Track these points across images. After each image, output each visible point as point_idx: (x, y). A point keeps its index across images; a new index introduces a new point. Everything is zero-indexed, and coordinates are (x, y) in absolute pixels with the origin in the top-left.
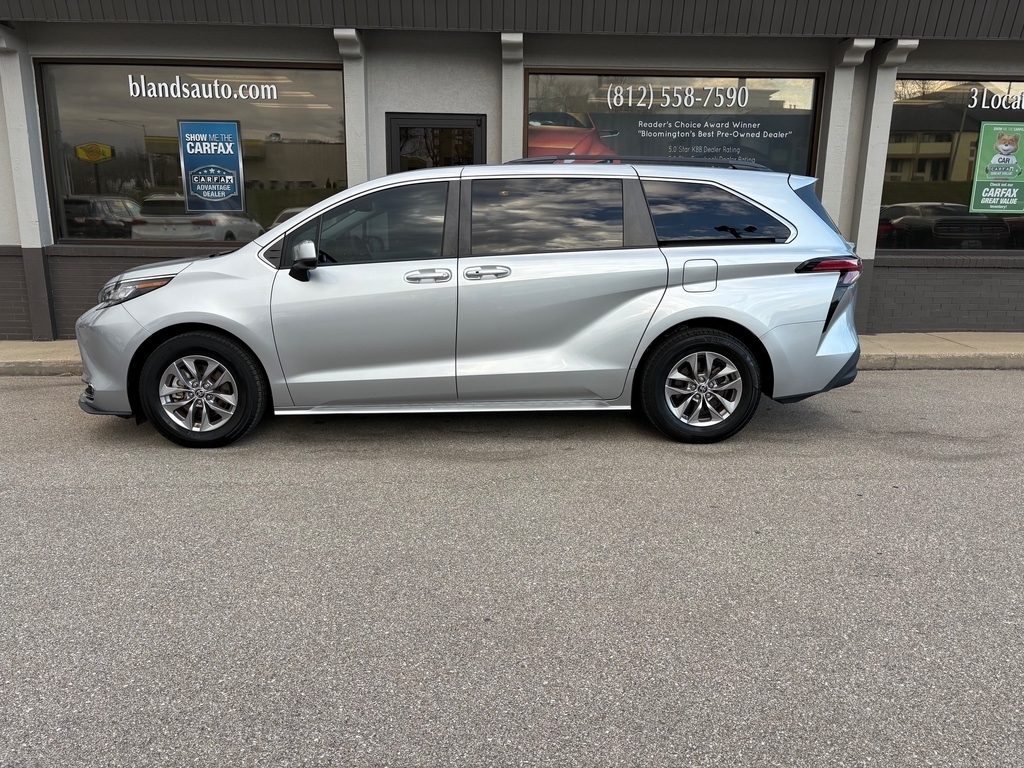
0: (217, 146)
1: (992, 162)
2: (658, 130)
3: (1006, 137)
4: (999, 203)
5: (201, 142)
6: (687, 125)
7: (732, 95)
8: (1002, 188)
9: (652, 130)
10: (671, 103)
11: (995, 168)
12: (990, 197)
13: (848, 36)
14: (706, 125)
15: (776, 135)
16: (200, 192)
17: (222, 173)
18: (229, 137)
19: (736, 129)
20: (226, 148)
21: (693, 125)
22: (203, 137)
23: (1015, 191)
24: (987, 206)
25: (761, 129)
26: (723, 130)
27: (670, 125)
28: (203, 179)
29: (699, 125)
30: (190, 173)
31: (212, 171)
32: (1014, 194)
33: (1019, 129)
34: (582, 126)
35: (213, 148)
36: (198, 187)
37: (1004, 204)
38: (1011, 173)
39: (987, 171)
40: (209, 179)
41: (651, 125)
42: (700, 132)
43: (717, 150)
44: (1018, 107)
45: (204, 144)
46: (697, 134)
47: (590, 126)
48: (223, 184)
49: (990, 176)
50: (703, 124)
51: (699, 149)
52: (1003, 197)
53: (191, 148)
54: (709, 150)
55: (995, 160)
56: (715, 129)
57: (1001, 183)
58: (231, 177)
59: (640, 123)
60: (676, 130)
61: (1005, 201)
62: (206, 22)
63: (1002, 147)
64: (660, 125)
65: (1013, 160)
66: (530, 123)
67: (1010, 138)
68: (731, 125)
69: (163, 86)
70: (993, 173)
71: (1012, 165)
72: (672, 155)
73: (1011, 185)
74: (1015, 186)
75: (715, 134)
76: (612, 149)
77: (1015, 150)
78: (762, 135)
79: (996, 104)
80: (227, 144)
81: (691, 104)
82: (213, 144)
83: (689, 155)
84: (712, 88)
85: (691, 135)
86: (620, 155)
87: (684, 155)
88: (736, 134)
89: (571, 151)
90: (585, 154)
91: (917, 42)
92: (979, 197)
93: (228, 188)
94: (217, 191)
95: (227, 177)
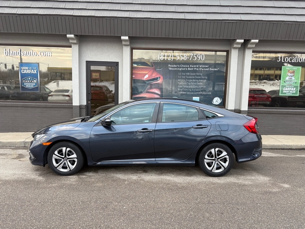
0: (31, 71)
2: (175, 67)
3: (290, 71)
4: (289, 93)
5: (26, 70)
6: (185, 66)
7: (199, 56)
8: (290, 87)
9: (173, 68)
10: (179, 59)
11: (287, 81)
12: (286, 90)
13: (235, 38)
14: (191, 66)
15: (214, 69)
16: (25, 86)
17: (32, 79)
18: (35, 68)
19: (201, 67)
20: (34, 72)
21: (186, 66)
22: (27, 68)
23: (295, 89)
24: (285, 93)
25: (209, 67)
26: (196, 67)
27: (179, 66)
28: (26, 81)
29: (188, 66)
30: (22, 79)
31: (29, 79)
32: (294, 90)
33: (295, 68)
34: (150, 66)
35: (30, 71)
36: (25, 84)
37: (291, 93)
38: (293, 83)
39: (285, 82)
40: (28, 81)
41: (172, 66)
42: (189, 68)
43: (195, 74)
44: (294, 61)
45: (27, 70)
46: (188, 69)
47: (153, 66)
48: (33, 83)
50: (190, 66)
51: (188, 74)
52: (291, 90)
53: (23, 71)
54: (192, 74)
55: (287, 78)
56: (194, 68)
57: (290, 86)
58: (36, 81)
59: (169, 65)
60: (181, 68)
61: (291, 92)
62: (25, 32)
63: (289, 74)
64: (176, 66)
65: (293, 78)
66: (133, 65)
67: (292, 71)
68: (199, 66)
69: (15, 52)
70: (287, 83)
71: (293, 80)
72: (180, 75)
73: (293, 87)
74: (295, 87)
75: (194, 69)
76: (160, 73)
77: (294, 75)
78: (209, 69)
79: (287, 60)
80: (34, 70)
81: (186, 59)
82: (30, 70)
83: (185, 75)
84: (192, 54)
85: (186, 69)
86: (163, 75)
87: (183, 75)
88: (201, 69)
89: (146, 74)
90: (151, 75)
91: (258, 41)
92: (282, 90)
93: (34, 84)
94: (31, 85)
95: (34, 81)
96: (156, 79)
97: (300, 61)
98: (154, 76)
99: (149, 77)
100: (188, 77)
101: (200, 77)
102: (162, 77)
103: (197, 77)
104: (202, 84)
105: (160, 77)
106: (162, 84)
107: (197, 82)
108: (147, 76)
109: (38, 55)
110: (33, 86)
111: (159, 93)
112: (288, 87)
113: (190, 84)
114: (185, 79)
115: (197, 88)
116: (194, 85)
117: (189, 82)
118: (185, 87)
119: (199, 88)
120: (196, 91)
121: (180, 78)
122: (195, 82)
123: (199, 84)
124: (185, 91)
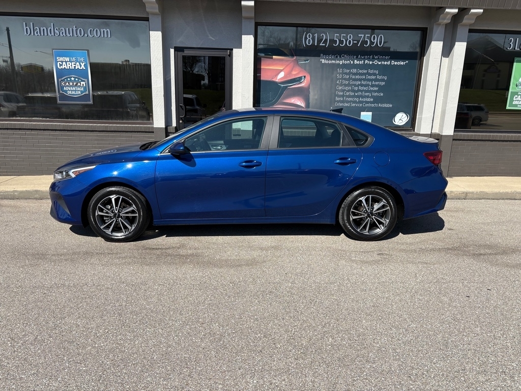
0: (75, 64)
2: (332, 59)
5: (66, 62)
7: (374, 39)
9: (328, 59)
10: (339, 44)
12: (518, 100)
13: (442, 6)
14: (359, 56)
15: (399, 63)
16: (66, 91)
17: (78, 80)
18: (82, 59)
19: (376, 59)
20: (81, 66)
22: (67, 59)
24: (516, 105)
25: (390, 60)
27: (339, 57)
28: (67, 84)
29: (355, 57)
30: (60, 80)
31: (73, 79)
34: (288, 56)
35: (73, 66)
36: (65, 88)
39: (517, 86)
40: (71, 84)
41: (327, 56)
42: (356, 61)
43: (365, 71)
45: (68, 63)
46: (354, 62)
47: (293, 57)
48: (79, 86)
51: (355, 71)
53: (60, 65)
54: (361, 71)
56: (364, 59)
59: (322, 55)
60: (342, 59)
64: (333, 56)
66: (258, 54)
68: (373, 57)
69: (44, 29)
72: (340, 74)
75: (364, 62)
76: (305, 70)
78: (391, 63)
80: (81, 63)
81: (351, 45)
82: (73, 63)
83: (349, 74)
84: (363, 35)
85: (350, 62)
86: (310, 73)
87: (346, 74)
88: (376, 62)
89: (281, 71)
90: (290, 73)
91: (482, 11)
92: (512, 100)
93: (82, 89)
94: (76, 91)
95: (82, 83)
96: (298, 80)
98: (295, 75)
99: (285, 76)
100: (353, 77)
101: (374, 77)
102: (308, 78)
103: (369, 77)
104: (376, 89)
105: (305, 77)
106: (309, 88)
107: (368, 85)
108: (282, 75)
109: (86, 35)
110: (79, 92)
111: (303, 105)
113: (356, 88)
114: (349, 79)
115: (368, 97)
116: (363, 90)
117: (355, 85)
118: (348, 94)
119: (371, 97)
120: (367, 102)
121: (340, 79)
122: (365, 86)
123: (372, 89)
124: (348, 102)
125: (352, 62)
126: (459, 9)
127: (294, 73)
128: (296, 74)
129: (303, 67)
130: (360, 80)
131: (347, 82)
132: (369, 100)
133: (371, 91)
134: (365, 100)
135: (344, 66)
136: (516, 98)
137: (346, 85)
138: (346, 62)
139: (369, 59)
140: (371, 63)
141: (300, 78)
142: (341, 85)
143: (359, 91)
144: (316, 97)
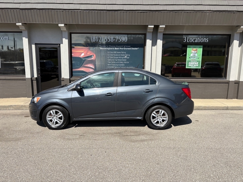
1: (191, 55)
3: (194, 49)
4: (193, 66)
6: (112, 46)
7: (123, 39)
8: (194, 62)
9: (103, 48)
10: (107, 41)
11: (192, 57)
14: (117, 46)
15: (135, 49)
23: (197, 63)
24: (190, 67)
27: (108, 46)
29: (115, 46)
32: (197, 64)
33: (198, 47)
34: (85, 46)
37: (195, 66)
38: (196, 58)
39: (190, 58)
41: (103, 46)
43: (120, 53)
44: (197, 42)
46: (115, 49)
47: (87, 46)
49: (191, 59)
51: (115, 52)
52: (194, 64)
54: (118, 53)
55: (192, 55)
57: (194, 61)
59: (100, 46)
60: (109, 48)
61: (195, 65)
63: (193, 52)
64: (105, 46)
65: (196, 55)
66: (72, 46)
68: (123, 46)
70: (191, 58)
71: (196, 56)
72: (109, 54)
73: (196, 61)
74: (198, 61)
75: (119, 49)
76: (93, 52)
77: (197, 52)
78: (131, 49)
79: (191, 41)
81: (113, 41)
83: (113, 54)
84: (118, 37)
85: (113, 49)
86: (95, 54)
87: (111, 54)
88: (124, 48)
89: (83, 53)
90: (86, 53)
91: (165, 26)
92: (188, 64)
96: (90, 57)
97: (202, 41)
99: (85, 55)
100: (115, 55)
101: (124, 55)
102: (95, 55)
103: (122, 55)
104: (126, 60)
105: (93, 55)
106: (95, 60)
107: (122, 59)
108: (83, 54)
111: (93, 67)
112: (192, 62)
113: (116, 60)
114: (113, 56)
115: (122, 64)
116: (120, 61)
117: (116, 59)
118: (113, 62)
119: (124, 64)
120: (122, 66)
121: (109, 56)
122: (120, 59)
123: (123, 60)
124: (113, 66)
125: (114, 49)
126: (154, 26)
127: (88, 53)
128: (89, 54)
129: (93, 51)
130: (118, 56)
131: (112, 57)
132: (122, 65)
133: (123, 61)
134: (121, 65)
135: (110, 50)
136: (190, 63)
137: (112, 59)
138: (111, 49)
139: (121, 47)
140: (122, 49)
141: (91, 56)
142: (110, 59)
143: (118, 61)
144: (99, 64)
